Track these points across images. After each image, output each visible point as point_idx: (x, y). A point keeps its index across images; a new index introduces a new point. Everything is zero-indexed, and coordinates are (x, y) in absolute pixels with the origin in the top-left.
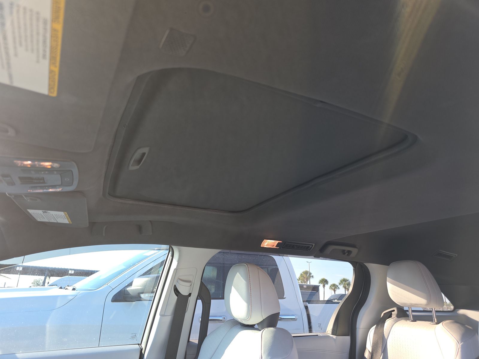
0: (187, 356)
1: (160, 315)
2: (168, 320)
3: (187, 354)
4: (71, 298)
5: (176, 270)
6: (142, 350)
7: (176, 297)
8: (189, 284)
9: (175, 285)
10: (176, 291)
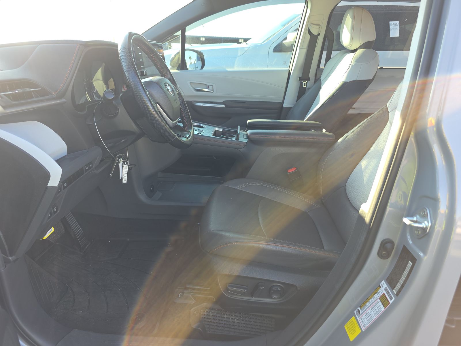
0: (317, 76)
1: (300, 48)
2: (305, 51)
3: (317, 74)
4: (246, 49)
5: (309, 16)
6: (289, 70)
7: (309, 36)
8: (318, 27)
9: (309, 28)
10: (310, 32)
